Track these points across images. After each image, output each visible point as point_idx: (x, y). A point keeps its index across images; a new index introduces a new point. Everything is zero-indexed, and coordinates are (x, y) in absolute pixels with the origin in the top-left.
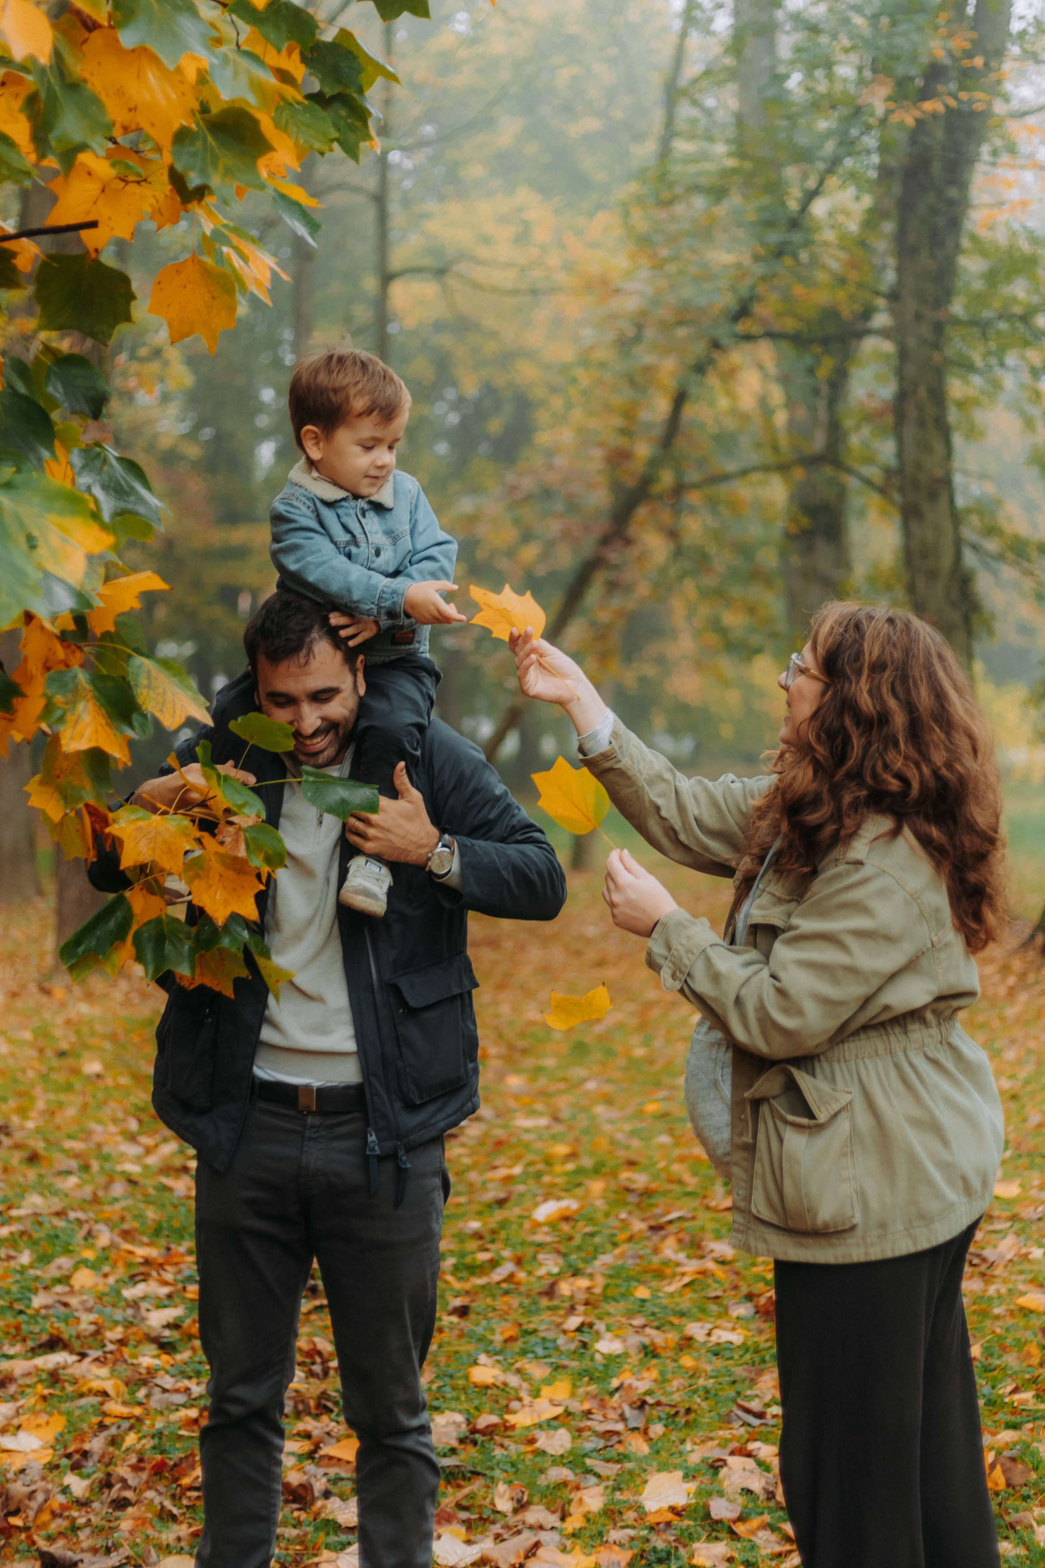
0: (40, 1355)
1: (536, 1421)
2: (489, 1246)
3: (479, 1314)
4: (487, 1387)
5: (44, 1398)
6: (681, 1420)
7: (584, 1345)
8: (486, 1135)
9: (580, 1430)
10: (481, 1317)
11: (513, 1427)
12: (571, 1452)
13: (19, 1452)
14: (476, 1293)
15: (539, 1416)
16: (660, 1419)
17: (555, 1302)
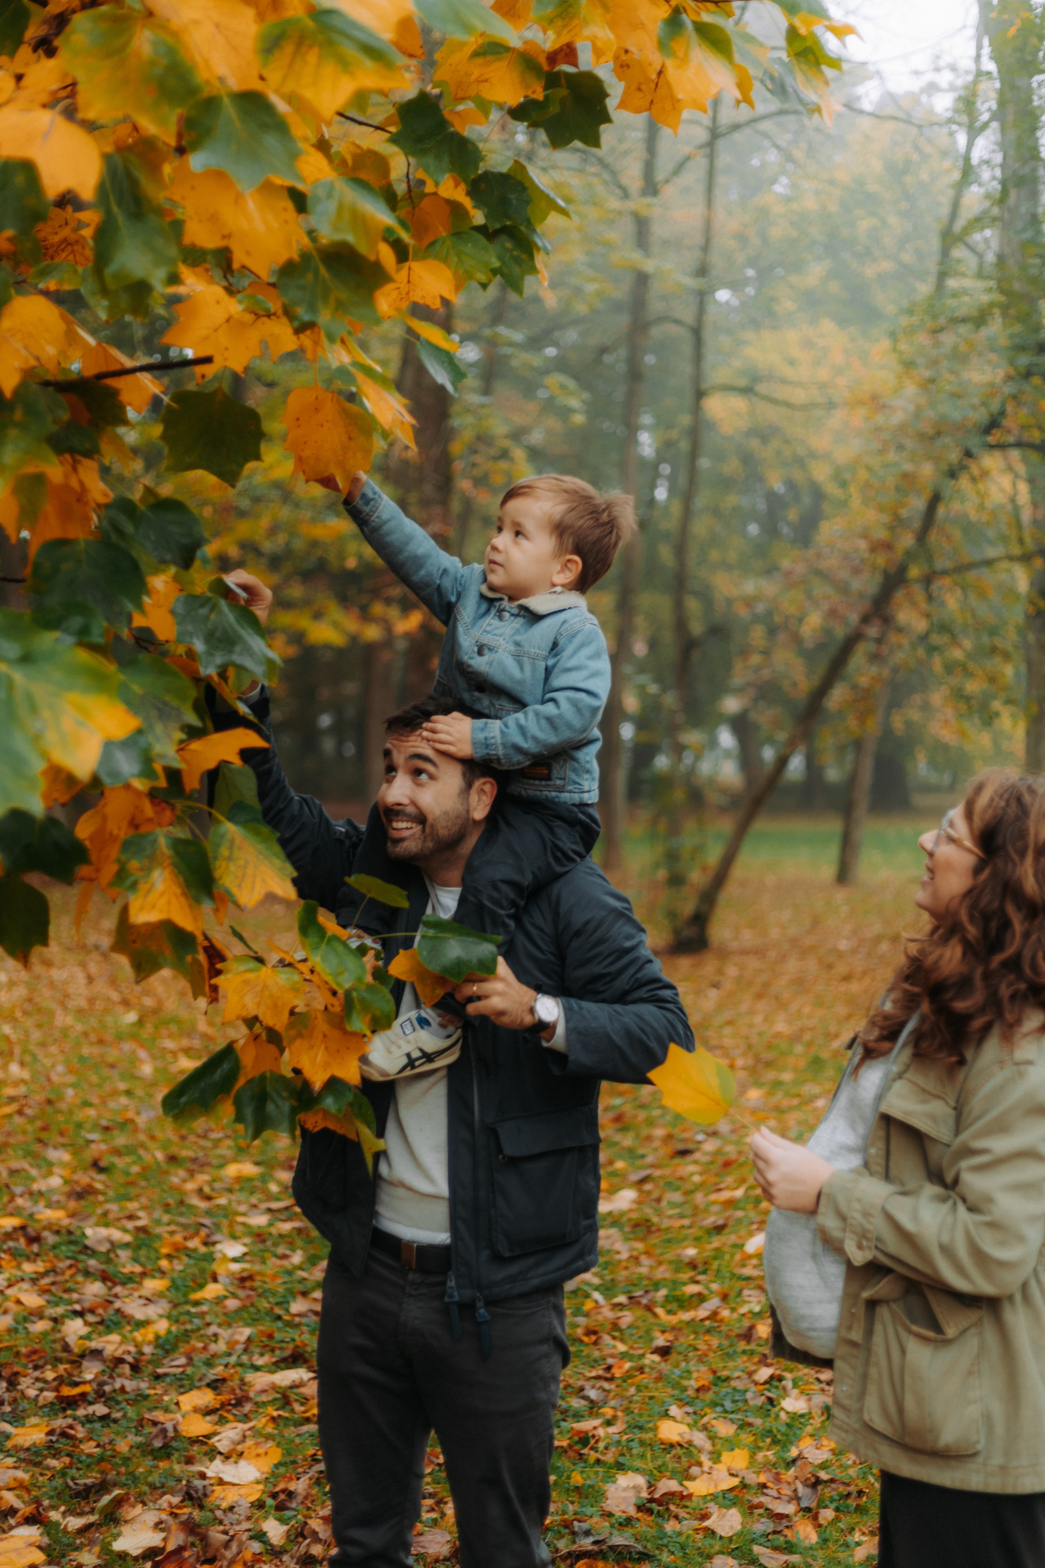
0: (282, 1369)
1: (712, 1490)
2: (701, 1278)
3: (680, 1353)
4: (672, 1446)
5: (273, 1419)
6: (852, 1503)
7: (770, 1401)
8: (718, 1152)
9: (752, 1507)
10: (681, 1357)
11: (690, 1496)
12: (740, 1534)
13: (234, 1485)
14: (680, 1329)
15: (716, 1486)
16: (832, 1500)
17: (752, 1346)
